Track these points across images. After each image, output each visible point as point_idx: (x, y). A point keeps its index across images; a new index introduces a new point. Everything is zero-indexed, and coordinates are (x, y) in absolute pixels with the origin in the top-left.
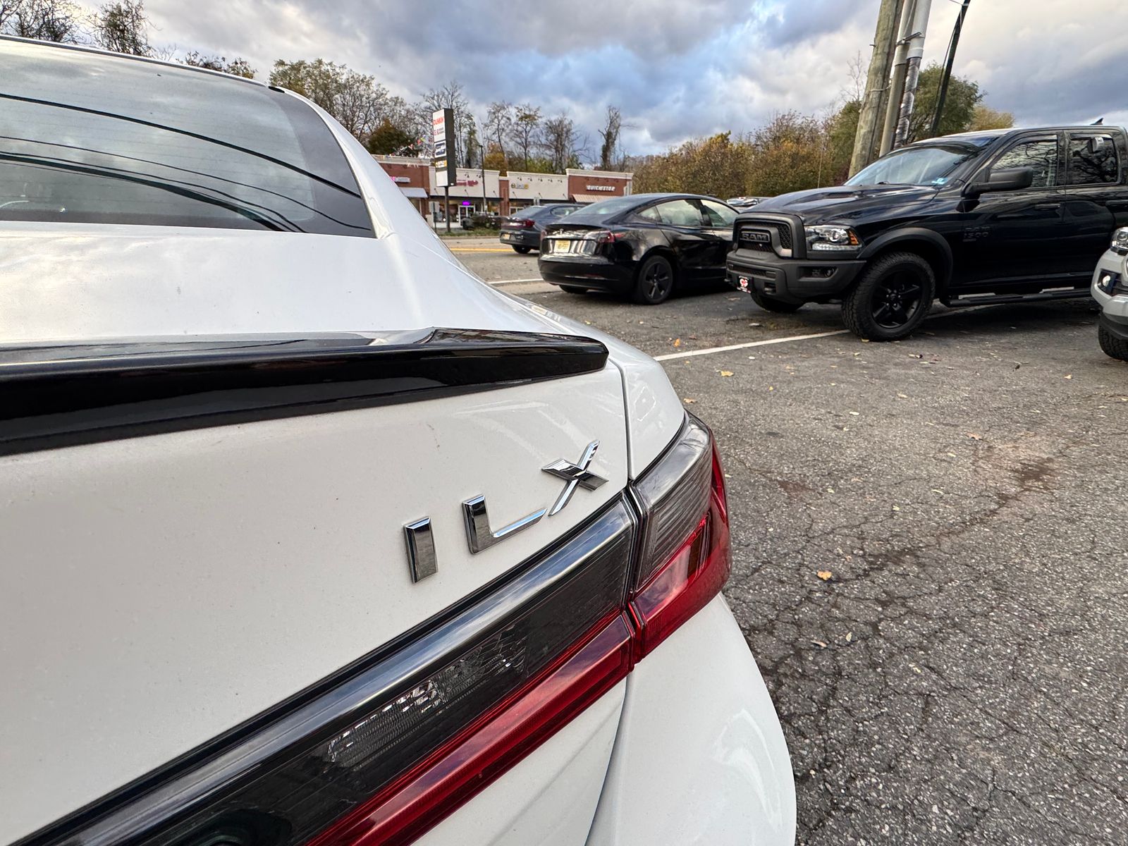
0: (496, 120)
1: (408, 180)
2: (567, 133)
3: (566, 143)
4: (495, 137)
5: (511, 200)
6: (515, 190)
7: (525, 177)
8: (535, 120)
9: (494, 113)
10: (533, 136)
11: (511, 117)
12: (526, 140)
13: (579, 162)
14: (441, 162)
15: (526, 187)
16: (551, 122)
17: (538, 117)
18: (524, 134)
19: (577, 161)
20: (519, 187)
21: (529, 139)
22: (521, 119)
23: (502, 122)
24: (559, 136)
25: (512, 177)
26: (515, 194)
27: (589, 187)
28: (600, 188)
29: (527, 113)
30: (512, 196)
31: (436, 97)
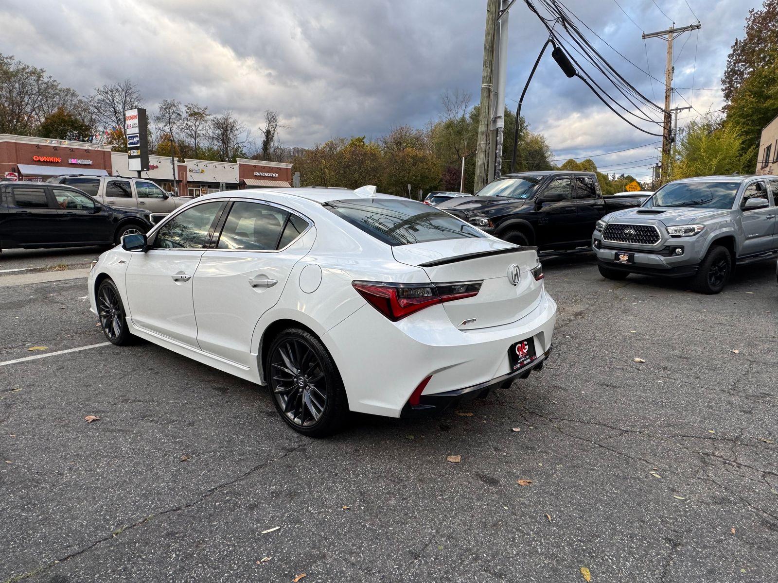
0: (167, 115)
1: (90, 162)
2: (231, 129)
3: (231, 136)
4: (167, 129)
5: (189, 182)
6: (192, 174)
7: (201, 164)
8: (204, 117)
9: (165, 109)
10: (202, 129)
11: (181, 113)
12: (195, 133)
13: (243, 152)
14: (135, 151)
15: (202, 172)
16: (217, 120)
17: (207, 115)
18: (194, 128)
19: (242, 151)
20: (196, 171)
21: (199, 132)
22: (191, 115)
23: (173, 117)
24: (225, 130)
25: (189, 163)
26: (191, 177)
27: (257, 174)
28: (266, 175)
29: (196, 110)
30: (189, 179)
31: (109, 92)
